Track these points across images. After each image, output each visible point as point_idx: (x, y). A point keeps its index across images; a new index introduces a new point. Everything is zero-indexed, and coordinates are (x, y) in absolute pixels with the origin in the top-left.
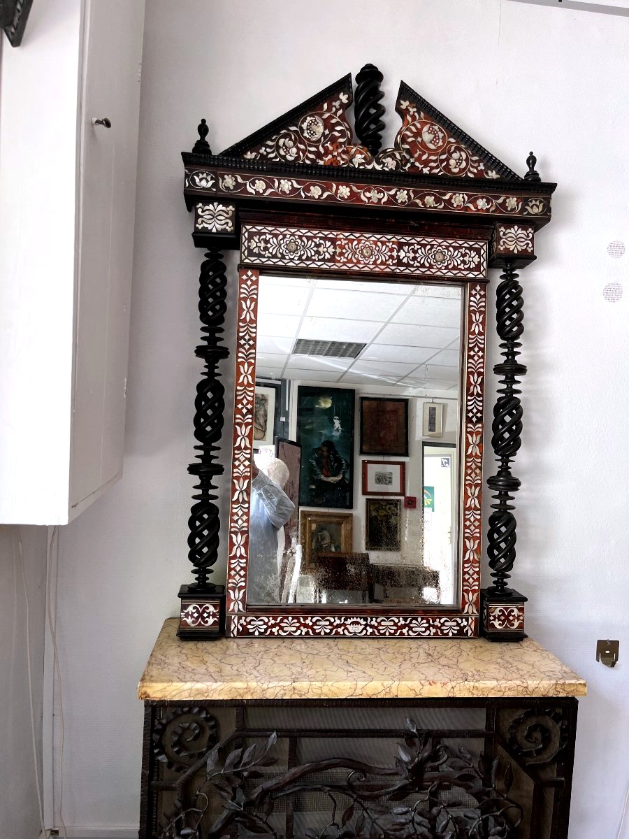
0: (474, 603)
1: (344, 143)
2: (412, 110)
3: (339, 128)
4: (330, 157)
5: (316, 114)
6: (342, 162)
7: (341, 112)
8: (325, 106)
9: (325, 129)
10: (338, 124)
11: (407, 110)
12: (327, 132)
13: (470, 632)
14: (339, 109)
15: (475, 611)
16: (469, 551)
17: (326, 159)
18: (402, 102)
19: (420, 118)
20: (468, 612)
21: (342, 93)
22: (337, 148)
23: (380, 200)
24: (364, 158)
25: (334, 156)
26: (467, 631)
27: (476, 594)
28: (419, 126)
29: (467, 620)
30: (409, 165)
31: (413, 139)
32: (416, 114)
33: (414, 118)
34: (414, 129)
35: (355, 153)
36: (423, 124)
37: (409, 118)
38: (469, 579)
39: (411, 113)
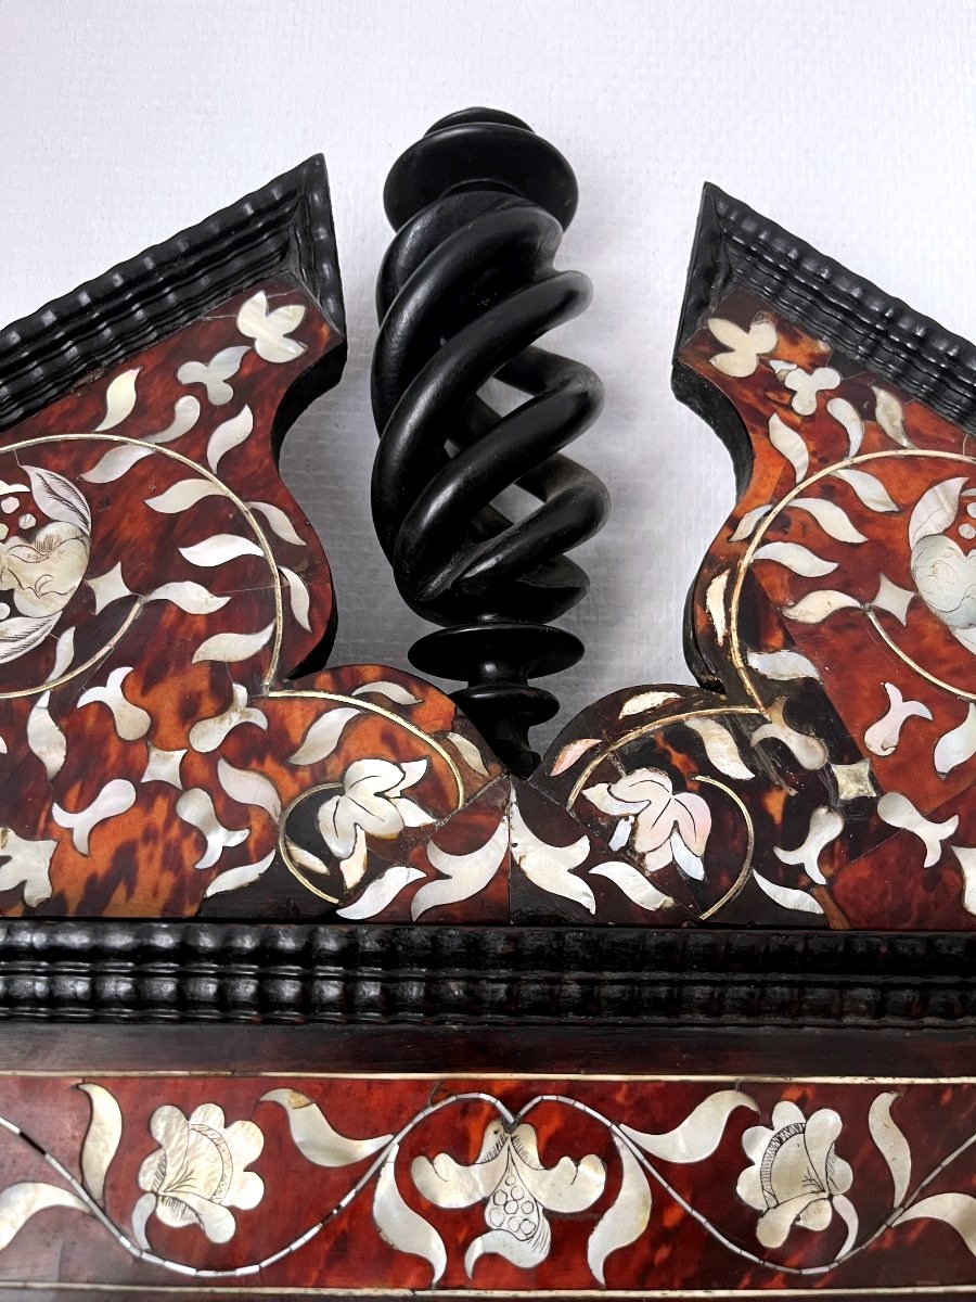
1: (250, 670)
2: (807, 386)
3: (212, 552)
4: (116, 797)
5: (36, 457)
6: (219, 839)
7: (240, 427)
8: (122, 393)
9: (96, 567)
10: (209, 518)
11: (766, 380)
12: (111, 588)
14: (231, 411)
17: (78, 822)
18: (723, 330)
19: (877, 437)
21: (260, 298)
22: (190, 714)
23: (570, 1231)
24: (421, 794)
25: (149, 793)
28: (872, 493)
30: (827, 828)
31: (839, 600)
32: (842, 410)
33: (825, 438)
34: (836, 522)
35: (345, 752)
36: (910, 480)
37: (790, 444)
39: (804, 404)
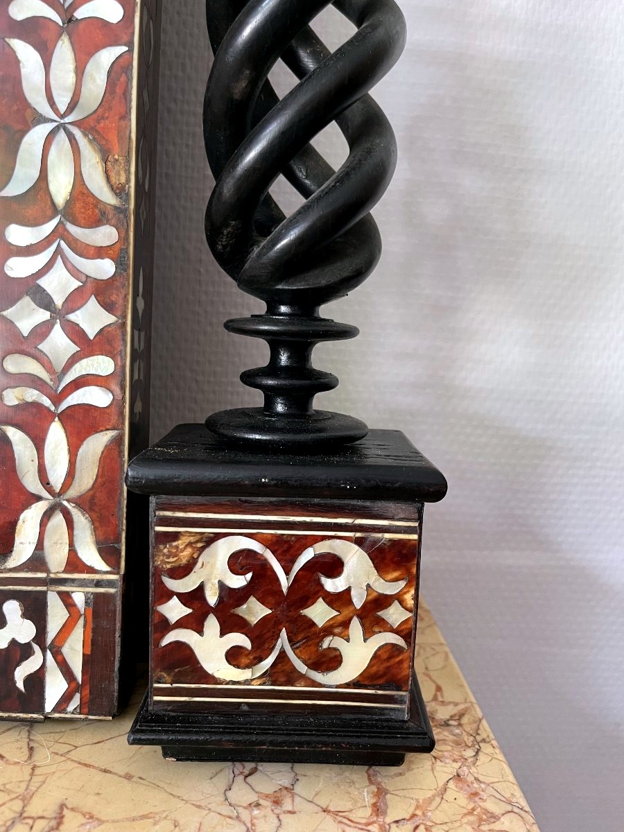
0: (87, 503)
13: (55, 687)
15: (90, 555)
16: (37, 135)
20: (37, 561)
26: (36, 681)
27: (96, 444)
29: (35, 610)
38: (42, 331)
